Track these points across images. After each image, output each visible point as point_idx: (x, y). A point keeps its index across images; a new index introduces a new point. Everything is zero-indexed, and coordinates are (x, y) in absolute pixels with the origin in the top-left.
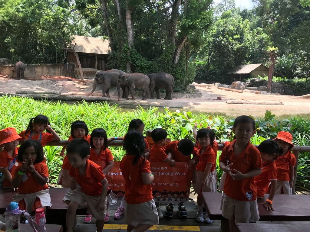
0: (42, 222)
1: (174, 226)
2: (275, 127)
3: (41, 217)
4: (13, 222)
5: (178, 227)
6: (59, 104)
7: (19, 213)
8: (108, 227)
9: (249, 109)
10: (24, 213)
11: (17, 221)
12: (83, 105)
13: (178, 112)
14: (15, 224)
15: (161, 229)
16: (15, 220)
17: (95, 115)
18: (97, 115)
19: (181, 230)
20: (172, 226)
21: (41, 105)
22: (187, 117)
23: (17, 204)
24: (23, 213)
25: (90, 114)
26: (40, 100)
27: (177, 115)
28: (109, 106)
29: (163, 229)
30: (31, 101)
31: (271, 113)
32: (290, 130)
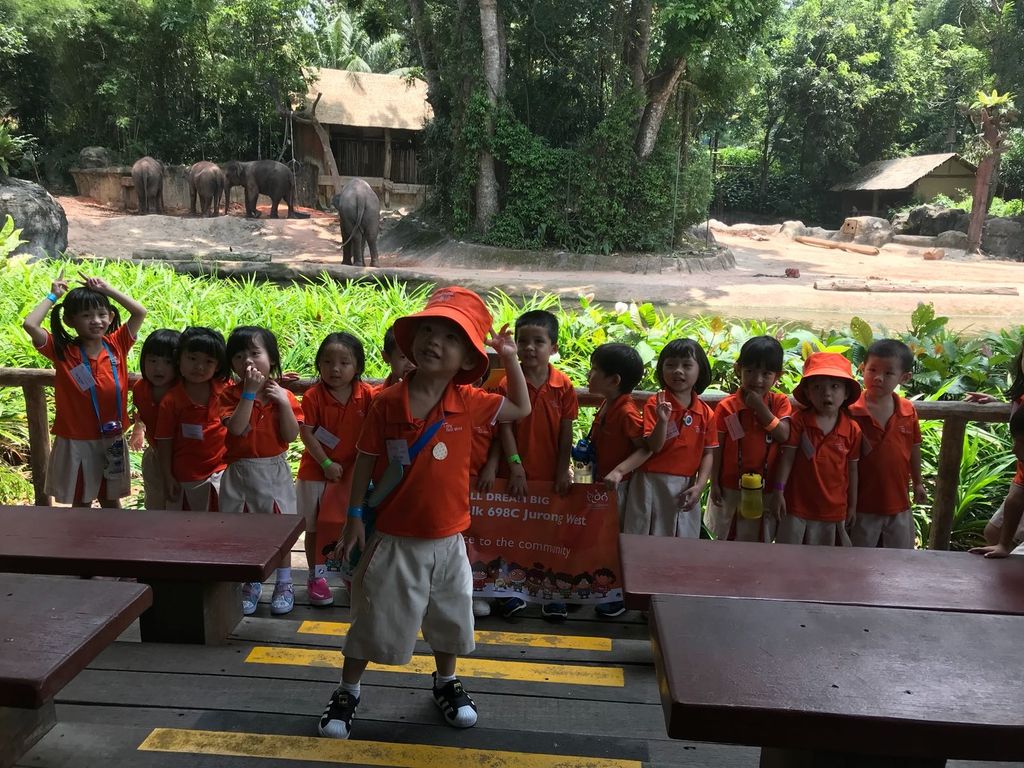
1: (534, 636)
2: (938, 356)
5: (544, 638)
6: (249, 285)
8: (335, 631)
9: (889, 309)
12: (323, 289)
13: (620, 311)
15: (493, 642)
17: (353, 318)
18: (362, 319)
19: (553, 646)
20: (528, 636)
21: (197, 289)
22: (639, 323)
25: (339, 313)
26: (195, 274)
27: (618, 319)
28: (403, 292)
29: (497, 641)
30: (165, 274)
31: (933, 312)
32: (990, 367)
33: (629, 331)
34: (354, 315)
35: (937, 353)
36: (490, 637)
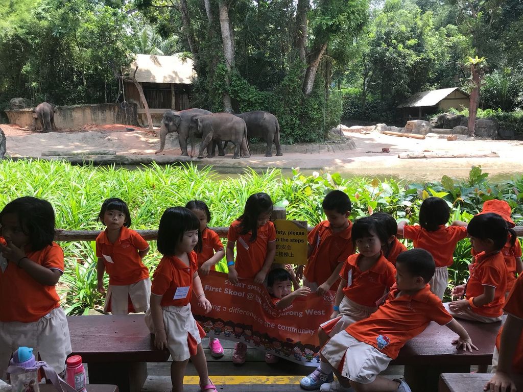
0: (79, 381)
2: (489, 195)
3: (77, 373)
4: (25, 385)
6: (112, 169)
7: (34, 368)
9: (437, 167)
10: (44, 367)
11: (32, 382)
12: (153, 171)
13: (316, 176)
14: (28, 388)
16: (28, 381)
17: (173, 186)
18: (178, 186)
21: (83, 173)
22: (332, 184)
23: (30, 352)
24: (41, 366)
25: (165, 184)
26: (81, 165)
27: (315, 181)
28: (196, 170)
30: (66, 166)
31: (481, 171)
32: (517, 199)
33: (327, 188)
34: (173, 184)
35: (488, 193)
36: (295, 380)
